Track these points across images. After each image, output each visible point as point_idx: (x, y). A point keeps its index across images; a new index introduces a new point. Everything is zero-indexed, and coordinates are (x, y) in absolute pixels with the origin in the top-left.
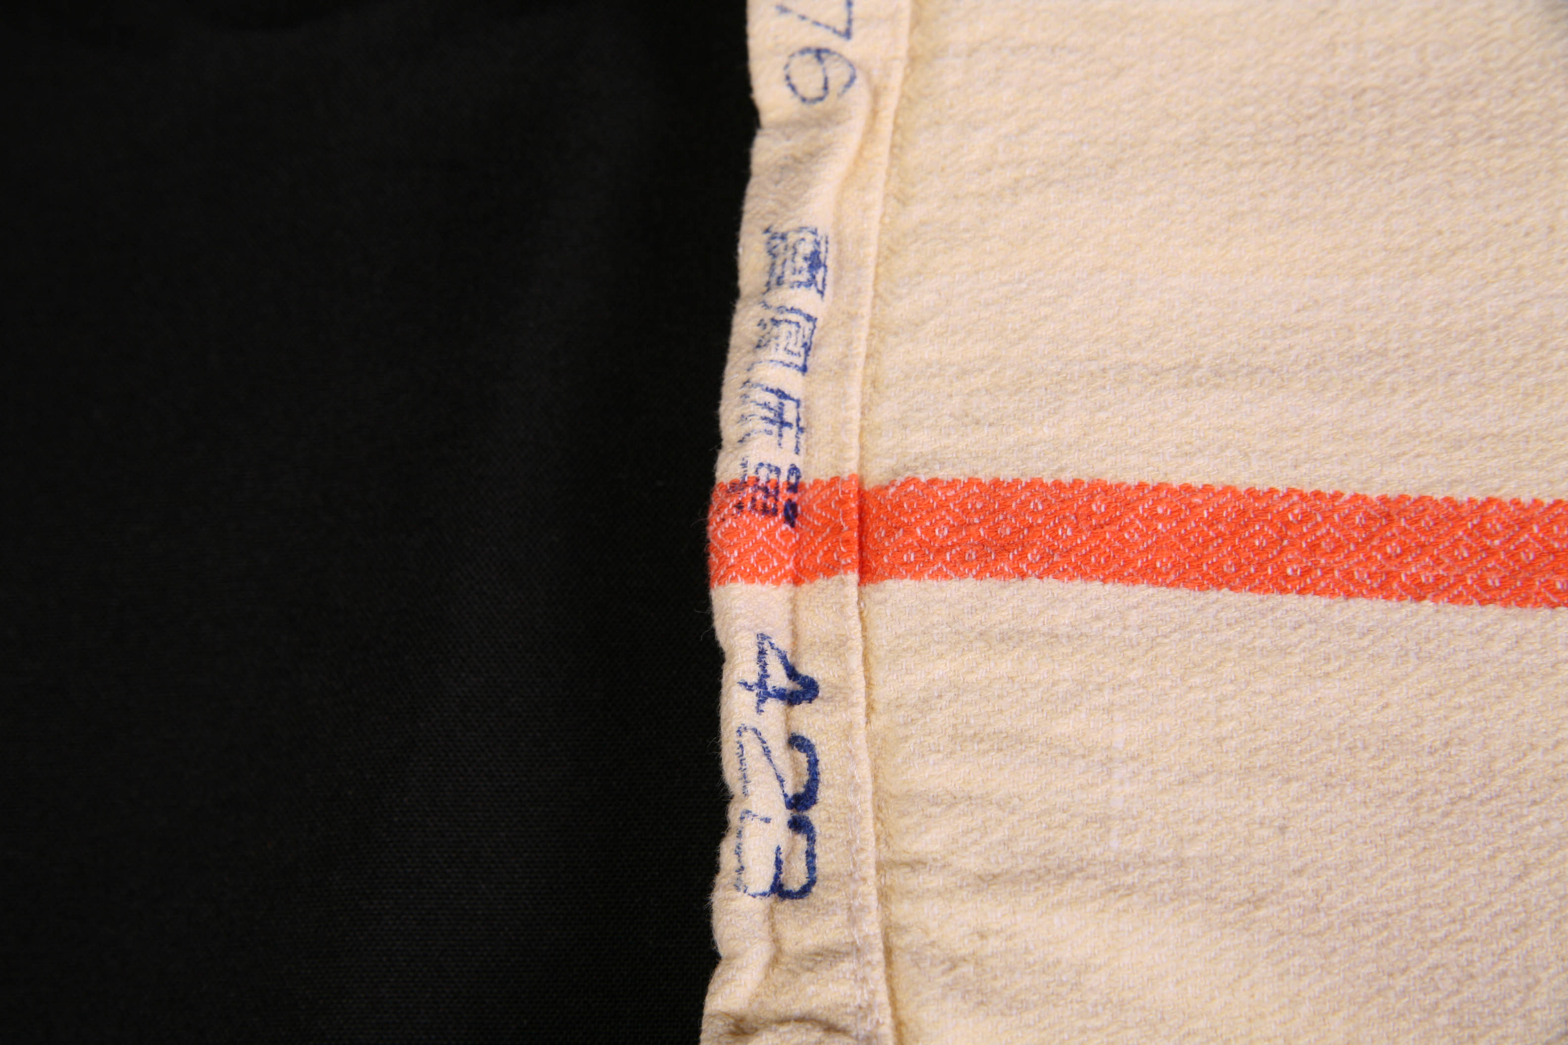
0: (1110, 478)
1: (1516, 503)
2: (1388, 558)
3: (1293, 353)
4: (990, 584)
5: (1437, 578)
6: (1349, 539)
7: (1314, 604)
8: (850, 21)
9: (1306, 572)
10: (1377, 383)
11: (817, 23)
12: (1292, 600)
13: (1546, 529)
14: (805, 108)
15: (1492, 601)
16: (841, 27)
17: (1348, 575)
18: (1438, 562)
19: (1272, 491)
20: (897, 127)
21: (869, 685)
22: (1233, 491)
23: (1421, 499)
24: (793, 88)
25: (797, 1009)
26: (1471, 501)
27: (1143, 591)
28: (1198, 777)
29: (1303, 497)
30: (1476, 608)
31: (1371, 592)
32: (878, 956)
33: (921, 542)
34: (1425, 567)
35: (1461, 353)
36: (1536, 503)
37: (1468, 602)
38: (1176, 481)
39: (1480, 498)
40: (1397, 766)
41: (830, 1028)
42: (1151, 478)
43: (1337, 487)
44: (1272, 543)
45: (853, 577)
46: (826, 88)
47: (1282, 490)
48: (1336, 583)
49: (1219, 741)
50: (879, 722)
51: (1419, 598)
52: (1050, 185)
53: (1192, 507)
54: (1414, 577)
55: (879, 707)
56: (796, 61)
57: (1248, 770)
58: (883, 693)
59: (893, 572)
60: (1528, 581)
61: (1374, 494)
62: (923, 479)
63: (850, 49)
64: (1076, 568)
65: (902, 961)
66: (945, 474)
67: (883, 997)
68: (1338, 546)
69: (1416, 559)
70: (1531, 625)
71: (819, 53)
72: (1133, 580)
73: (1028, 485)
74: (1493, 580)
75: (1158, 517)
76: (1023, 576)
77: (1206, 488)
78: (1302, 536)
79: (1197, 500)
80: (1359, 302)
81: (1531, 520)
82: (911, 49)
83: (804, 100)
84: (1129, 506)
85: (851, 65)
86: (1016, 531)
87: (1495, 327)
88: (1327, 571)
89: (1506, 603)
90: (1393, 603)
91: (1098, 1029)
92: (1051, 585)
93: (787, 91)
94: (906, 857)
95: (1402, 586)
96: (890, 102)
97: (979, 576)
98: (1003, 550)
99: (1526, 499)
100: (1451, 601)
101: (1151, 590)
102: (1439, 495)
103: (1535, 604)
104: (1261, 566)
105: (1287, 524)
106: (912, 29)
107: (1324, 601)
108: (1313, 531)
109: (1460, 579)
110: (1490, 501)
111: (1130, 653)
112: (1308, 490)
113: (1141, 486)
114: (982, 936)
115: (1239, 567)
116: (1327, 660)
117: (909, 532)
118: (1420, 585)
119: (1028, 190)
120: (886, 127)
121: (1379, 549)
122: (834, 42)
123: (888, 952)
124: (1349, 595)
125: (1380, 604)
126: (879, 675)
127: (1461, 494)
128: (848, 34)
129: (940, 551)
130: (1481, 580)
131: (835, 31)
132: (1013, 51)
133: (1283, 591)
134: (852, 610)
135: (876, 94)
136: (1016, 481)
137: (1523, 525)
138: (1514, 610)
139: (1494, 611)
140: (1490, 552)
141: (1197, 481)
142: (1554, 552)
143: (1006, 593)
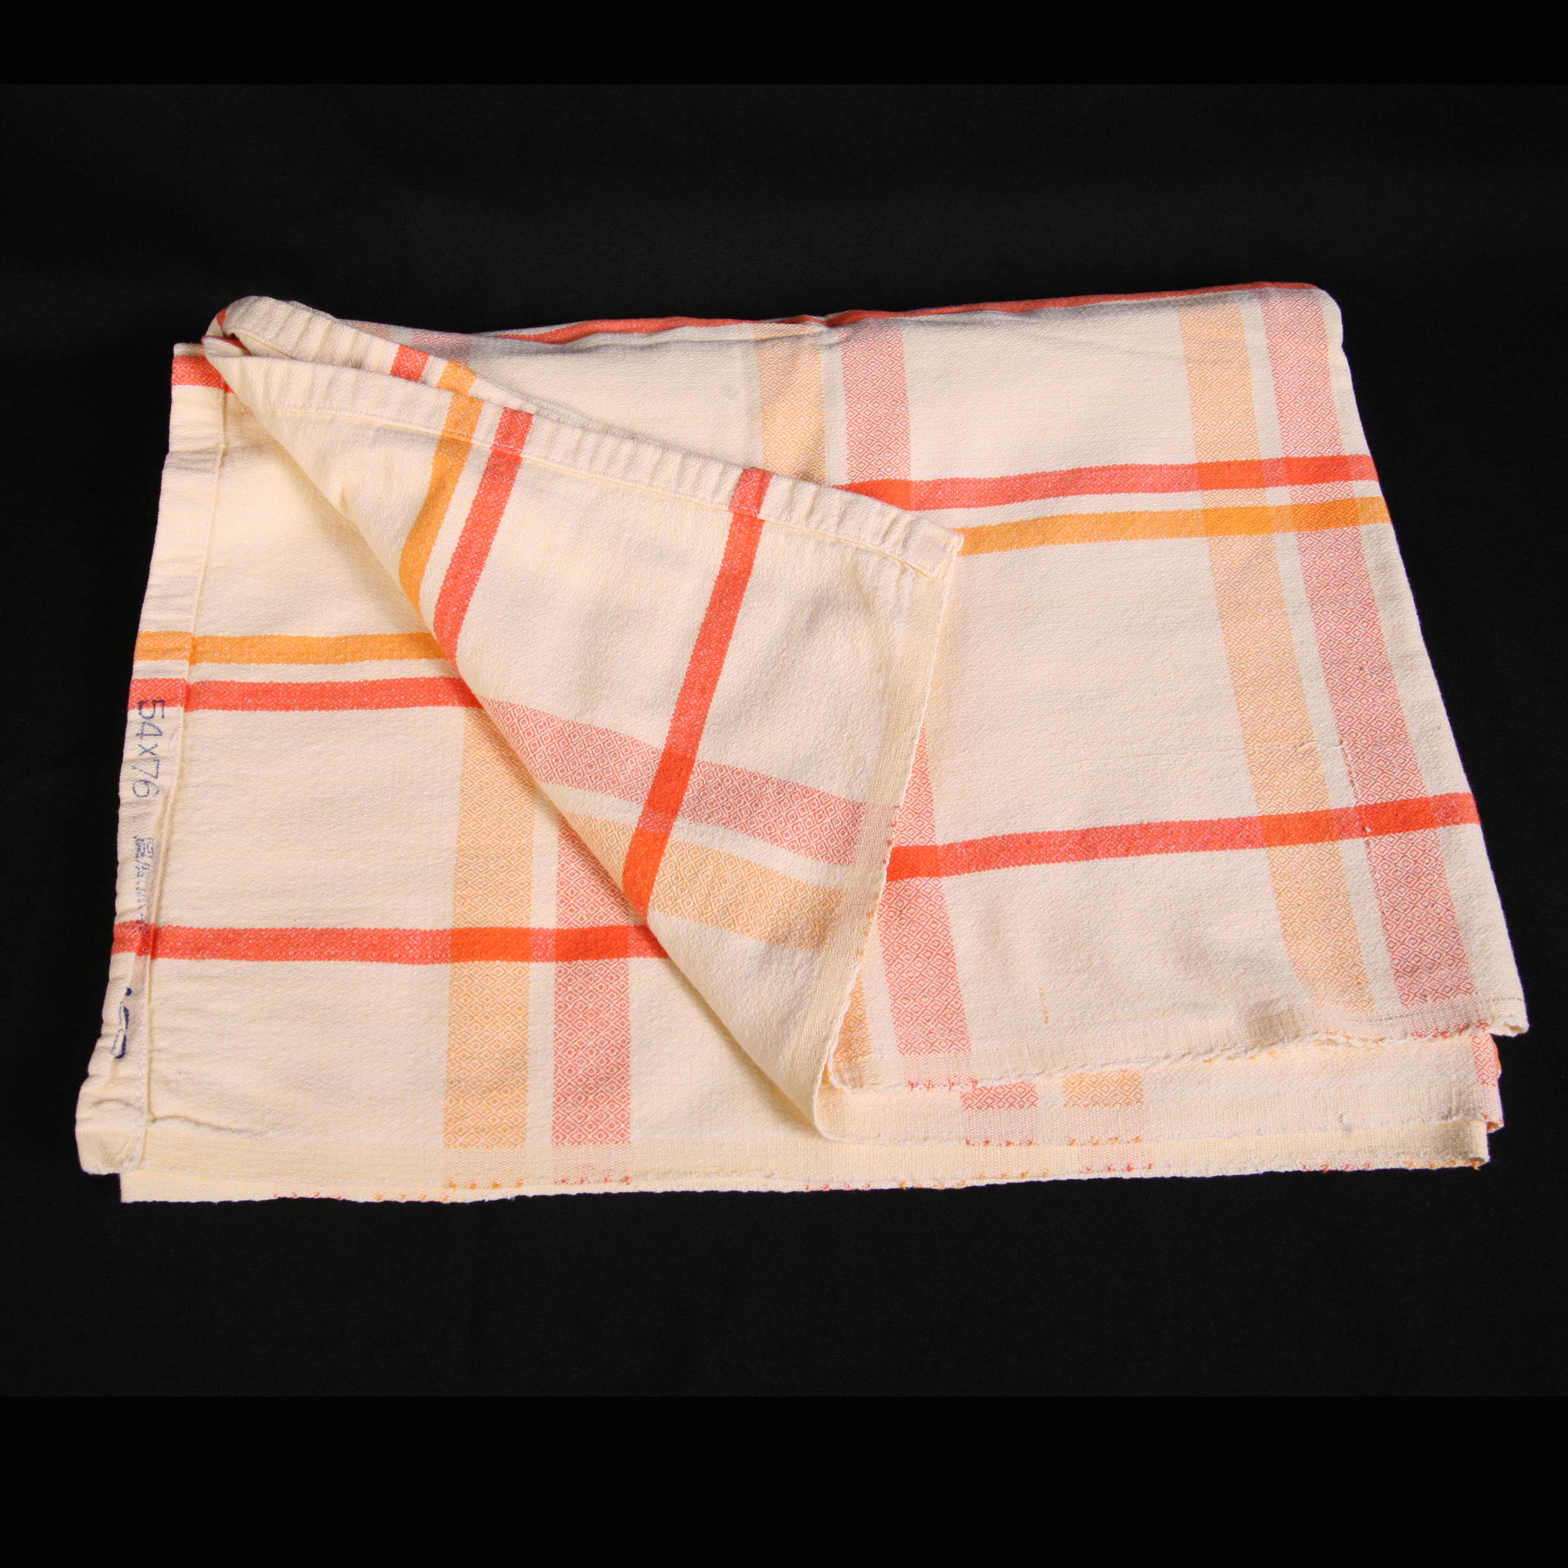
0: (236, 927)
1: (363, 929)
2: (321, 947)
3: (297, 886)
4: (193, 961)
5: (336, 953)
6: (310, 942)
7: (297, 963)
8: (157, 773)
9: (295, 953)
10: (323, 894)
11: (145, 773)
12: (290, 963)
13: (371, 937)
14: (138, 798)
15: (353, 959)
16: (154, 775)
17: (308, 953)
18: (337, 947)
19: (287, 929)
20: (172, 809)
21: (150, 992)
22: (275, 929)
23: (333, 929)
24: (135, 792)
25: (114, 1096)
26: (349, 929)
27: (243, 963)
28: (254, 1020)
29: (296, 930)
30: (348, 962)
31: (315, 959)
32: (145, 1081)
33: (171, 946)
34: (333, 950)
35: (349, 883)
36: (369, 929)
37: (345, 960)
38: (257, 927)
39: (352, 928)
40: (317, 1014)
41: (128, 1104)
42: (249, 926)
43: (307, 926)
44: (286, 945)
45: (149, 957)
46: (148, 793)
47: (290, 928)
48: (305, 956)
49: (262, 1009)
50: (153, 1004)
51: (330, 960)
52: (222, 831)
53: (262, 935)
54: (329, 953)
55: (152, 999)
56: (137, 783)
57: (270, 1017)
58: (154, 995)
59: (161, 956)
60: (364, 954)
61: (319, 928)
62: (174, 926)
63: (157, 782)
64: (222, 955)
65: (153, 1083)
66: (182, 925)
67: (146, 1095)
68: (306, 945)
69: (330, 947)
70: (364, 967)
71: (146, 782)
72: (240, 959)
73: (209, 930)
74: (354, 953)
75: (250, 939)
76: (204, 958)
77: (266, 929)
78: (295, 942)
79: (263, 933)
80: (319, 868)
81: (367, 934)
82: (178, 784)
83: (138, 796)
84: (241, 935)
85: (157, 787)
86: (203, 945)
87: (360, 874)
88: (302, 953)
89: (357, 960)
90: (322, 962)
91: (214, 1102)
92: (213, 961)
93: (132, 792)
94: (158, 1048)
95: (325, 956)
96: (171, 800)
97: (190, 959)
98: (198, 950)
99: (366, 928)
100: (340, 960)
101: (246, 962)
102: (339, 927)
103: (366, 961)
104: (281, 953)
105: (291, 939)
106: (178, 778)
107: (300, 962)
108: (298, 940)
109: (343, 953)
110: (355, 929)
111: (237, 982)
112: (298, 928)
113: (245, 929)
114: (180, 1074)
115: (274, 953)
116: (299, 981)
117: (168, 943)
118: (331, 956)
119: (214, 832)
120: (169, 809)
121: (319, 944)
122: (152, 780)
123: (149, 1079)
124: (308, 960)
125: (318, 962)
126: (154, 989)
127: (346, 927)
128: (156, 777)
129: (178, 950)
130: (350, 953)
131: (153, 776)
132: (212, 786)
133: (288, 960)
134: (148, 968)
135: (167, 797)
136: (205, 929)
137: (365, 936)
138: (359, 962)
139: (353, 963)
140: (354, 945)
141: (264, 927)
142: (374, 944)
143: (198, 964)
